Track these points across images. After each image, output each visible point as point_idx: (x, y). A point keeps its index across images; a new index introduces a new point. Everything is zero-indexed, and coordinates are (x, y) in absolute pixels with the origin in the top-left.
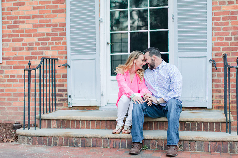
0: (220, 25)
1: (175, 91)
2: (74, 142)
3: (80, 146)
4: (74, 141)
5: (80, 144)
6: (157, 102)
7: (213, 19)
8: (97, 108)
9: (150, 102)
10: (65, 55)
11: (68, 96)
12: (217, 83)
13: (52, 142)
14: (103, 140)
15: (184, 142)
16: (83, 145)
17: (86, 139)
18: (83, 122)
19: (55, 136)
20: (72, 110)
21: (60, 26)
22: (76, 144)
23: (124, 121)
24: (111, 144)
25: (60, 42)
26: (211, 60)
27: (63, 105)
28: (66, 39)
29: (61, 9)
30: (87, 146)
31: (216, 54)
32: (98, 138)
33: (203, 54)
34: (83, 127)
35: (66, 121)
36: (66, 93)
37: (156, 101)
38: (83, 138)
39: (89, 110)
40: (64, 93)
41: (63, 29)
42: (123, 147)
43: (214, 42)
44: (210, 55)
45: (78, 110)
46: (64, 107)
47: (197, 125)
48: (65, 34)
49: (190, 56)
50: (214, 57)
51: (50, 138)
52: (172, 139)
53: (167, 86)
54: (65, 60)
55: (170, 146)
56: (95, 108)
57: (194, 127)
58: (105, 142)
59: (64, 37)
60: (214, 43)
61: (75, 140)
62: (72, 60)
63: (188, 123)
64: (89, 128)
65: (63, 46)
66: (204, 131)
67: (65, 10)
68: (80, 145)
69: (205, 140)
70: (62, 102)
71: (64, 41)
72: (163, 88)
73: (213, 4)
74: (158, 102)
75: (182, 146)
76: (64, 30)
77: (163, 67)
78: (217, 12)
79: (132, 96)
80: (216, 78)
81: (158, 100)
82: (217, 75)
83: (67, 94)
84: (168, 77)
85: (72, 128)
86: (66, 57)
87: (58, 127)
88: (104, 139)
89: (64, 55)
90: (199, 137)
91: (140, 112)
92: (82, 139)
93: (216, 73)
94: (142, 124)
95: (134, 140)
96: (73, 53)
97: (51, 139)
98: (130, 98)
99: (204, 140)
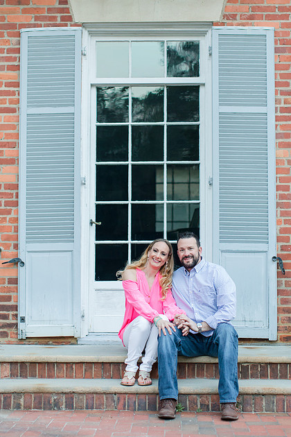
0: (289, 199)
1: (227, 309)
2: (53, 401)
3: (64, 409)
4: (53, 399)
5: (64, 404)
6: (197, 330)
7: (278, 188)
8: (73, 341)
9: (187, 328)
10: (15, 242)
11: (19, 318)
12: (285, 297)
13: (12, 402)
14: (105, 396)
15: (245, 396)
16: (70, 406)
17: (75, 396)
18: (60, 366)
19: (18, 391)
20: (25, 344)
21: (5, 189)
22: (57, 405)
23: (139, 363)
24: (120, 404)
25: (5, 218)
26: (274, 257)
27: (7, 336)
28: (17, 212)
29: (9, 158)
30: (76, 408)
31: (281, 246)
32: (96, 393)
33: (262, 247)
34: (59, 375)
35: (28, 365)
36: (15, 312)
37: (196, 328)
38: (70, 395)
39: (58, 344)
40: (11, 313)
41: (13, 194)
42: (142, 408)
43: (279, 227)
44: (273, 249)
45: (36, 344)
46: (9, 338)
47: (259, 369)
48: (16, 204)
49: (240, 249)
50: (280, 253)
51: (9, 395)
52: (228, 392)
53: (210, 302)
54: (15, 251)
55: (225, 403)
56: (69, 340)
57: (255, 371)
58: (110, 400)
59: (14, 208)
60: (279, 229)
61: (55, 398)
62: (28, 252)
63: (245, 365)
64: (71, 377)
65: (10, 224)
66: (271, 378)
67: (18, 159)
68: (64, 406)
69: (279, 392)
70: (5, 330)
71: (13, 215)
72: (204, 304)
73: (277, 163)
74: (200, 329)
75: (240, 403)
76: (14, 197)
77: (203, 270)
78: (284, 177)
79: (156, 320)
80: (283, 287)
81: (200, 325)
82: (284, 283)
83: (16, 315)
84: (212, 286)
85: (39, 378)
86: (16, 247)
87: (13, 375)
88: (108, 396)
89: (12, 243)
90: (268, 387)
91: (173, 347)
92: (67, 395)
93: (284, 280)
94: (175, 368)
95: (164, 395)
96: (30, 239)
97: (10, 397)
98: (152, 322)
99: (277, 392)
